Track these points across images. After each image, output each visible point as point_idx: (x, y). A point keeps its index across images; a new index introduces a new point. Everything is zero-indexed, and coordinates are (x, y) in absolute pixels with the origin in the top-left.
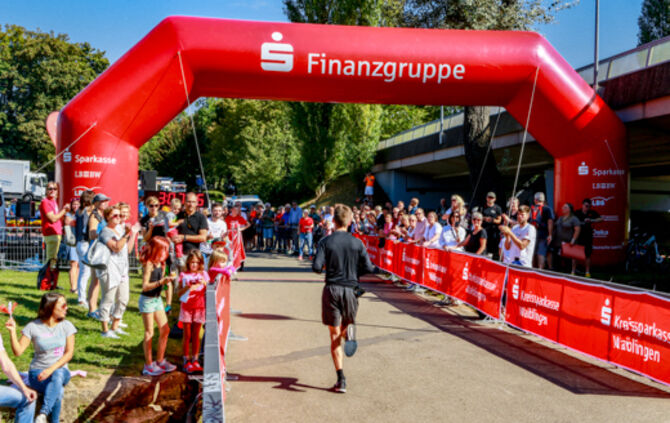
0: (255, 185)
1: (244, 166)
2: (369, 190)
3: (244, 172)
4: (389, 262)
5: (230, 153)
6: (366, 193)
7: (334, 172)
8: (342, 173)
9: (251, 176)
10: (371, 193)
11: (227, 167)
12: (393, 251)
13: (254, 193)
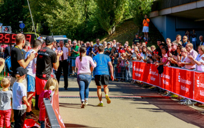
0: (63, 27)
1: (55, 14)
2: (145, 29)
3: (55, 18)
4: (167, 83)
5: (44, 5)
6: (143, 31)
7: (122, 17)
8: (127, 18)
9: (60, 21)
10: (147, 31)
11: (42, 15)
12: (170, 75)
13: (62, 34)
